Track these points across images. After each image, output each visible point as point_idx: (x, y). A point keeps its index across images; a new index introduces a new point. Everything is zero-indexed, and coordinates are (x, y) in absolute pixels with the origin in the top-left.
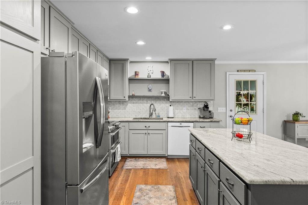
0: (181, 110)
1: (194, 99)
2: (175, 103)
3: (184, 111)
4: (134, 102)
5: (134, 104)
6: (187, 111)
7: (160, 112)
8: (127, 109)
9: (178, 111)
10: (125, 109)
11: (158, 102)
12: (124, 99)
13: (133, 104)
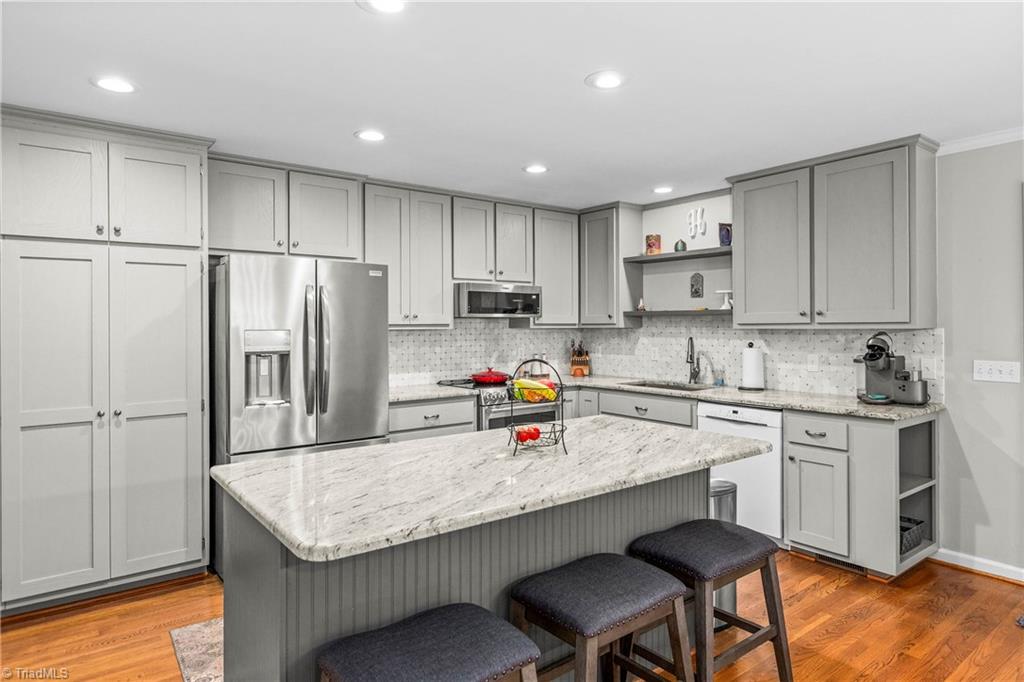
0: (800, 363)
1: (818, 319)
2: (775, 336)
3: (810, 367)
4: (654, 330)
5: (655, 338)
6: (825, 368)
7: (727, 367)
8: (636, 352)
9: (790, 366)
10: (631, 352)
11: (721, 331)
12: (610, 322)
13: (651, 339)
